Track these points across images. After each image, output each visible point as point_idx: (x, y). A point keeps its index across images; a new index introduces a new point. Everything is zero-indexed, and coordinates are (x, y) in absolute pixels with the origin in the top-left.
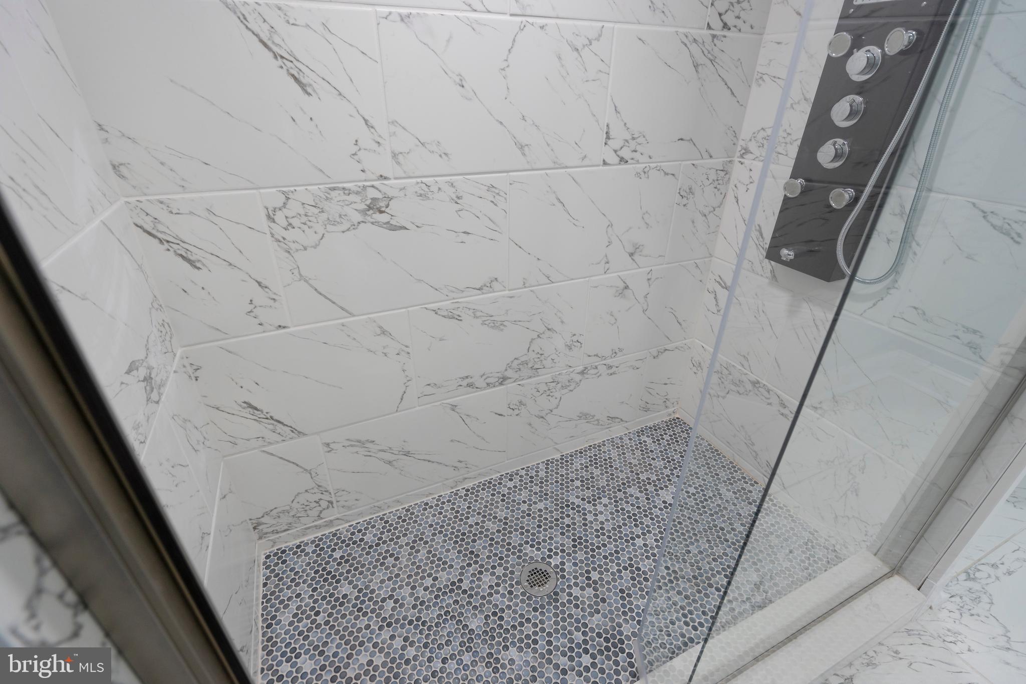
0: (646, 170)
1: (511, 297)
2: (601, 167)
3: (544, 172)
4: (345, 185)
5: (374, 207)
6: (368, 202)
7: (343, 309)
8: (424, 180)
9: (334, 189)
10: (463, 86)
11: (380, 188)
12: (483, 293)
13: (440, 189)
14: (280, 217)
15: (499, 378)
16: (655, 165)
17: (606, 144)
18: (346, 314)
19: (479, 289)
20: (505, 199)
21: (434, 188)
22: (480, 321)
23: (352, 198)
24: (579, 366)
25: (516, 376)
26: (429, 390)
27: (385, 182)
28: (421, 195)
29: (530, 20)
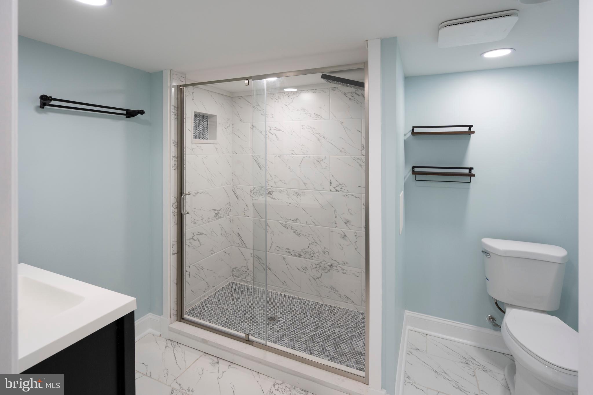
0: (347, 195)
1: (302, 226)
2: (329, 192)
3: (312, 191)
5: (270, 193)
7: (260, 216)
8: (281, 188)
9: (262, 188)
11: (272, 189)
12: (294, 222)
13: (284, 191)
14: (252, 192)
15: (299, 254)
16: (351, 193)
17: (330, 185)
18: (261, 218)
19: (293, 221)
21: (283, 191)
22: (293, 231)
24: (329, 263)
25: (304, 256)
26: (277, 249)
28: (280, 192)
29: (306, 156)
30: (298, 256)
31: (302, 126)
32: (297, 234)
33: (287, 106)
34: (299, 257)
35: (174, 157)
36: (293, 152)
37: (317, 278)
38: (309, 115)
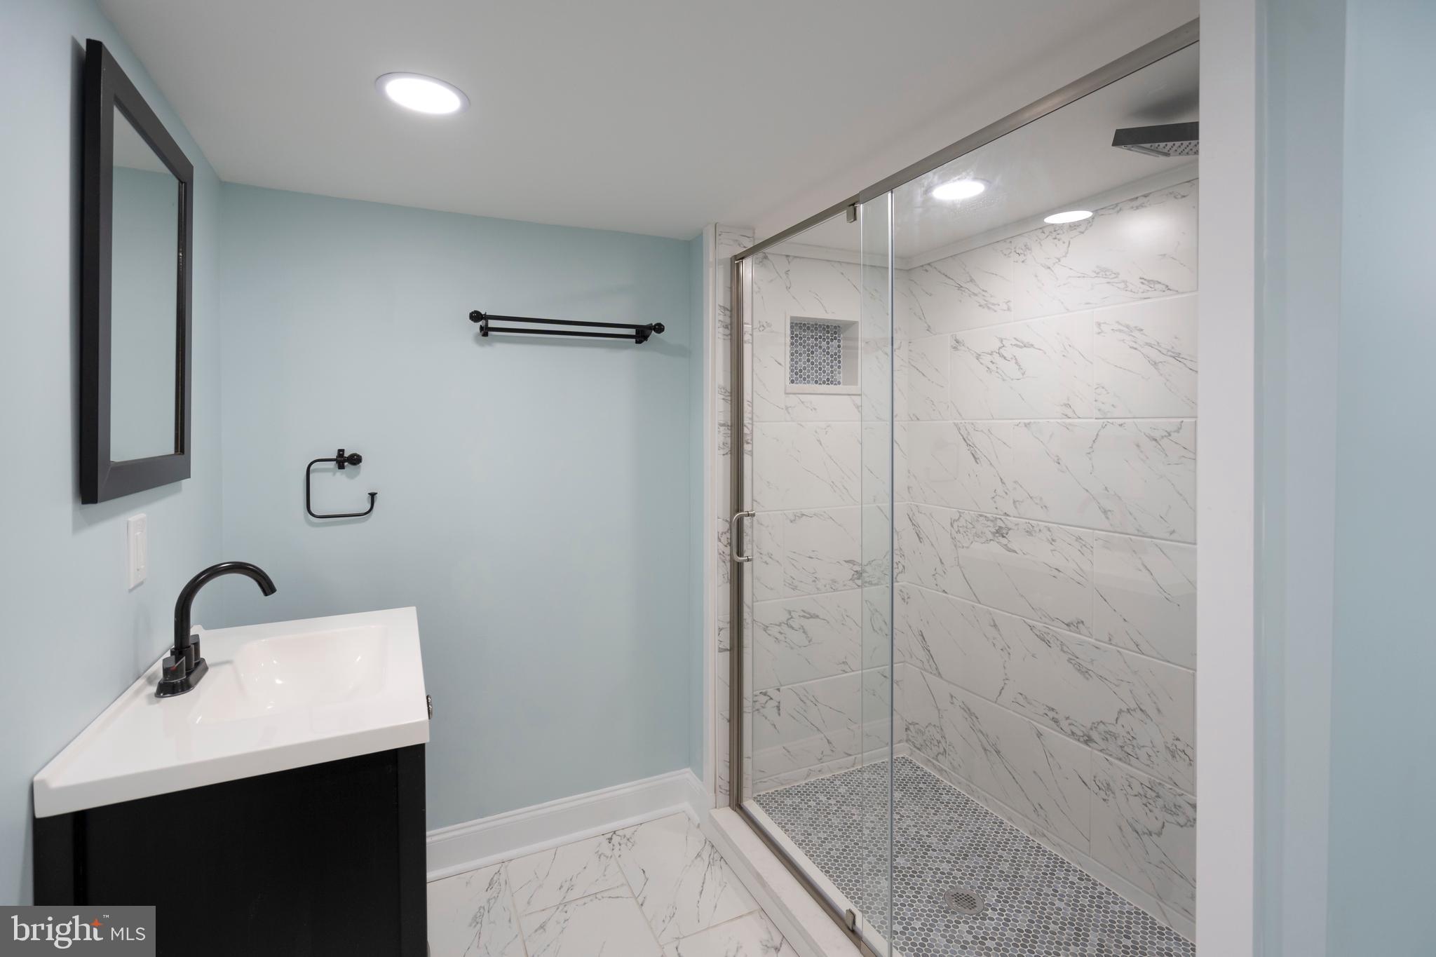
1: (1097, 648)
3: (1127, 536)
4: (988, 515)
5: (1000, 532)
6: (997, 528)
7: (975, 596)
8: (1031, 522)
9: (981, 516)
10: (1059, 463)
11: (1004, 520)
12: (1070, 631)
13: (1040, 530)
14: (955, 525)
15: (1085, 735)
18: (977, 601)
19: (1067, 625)
20: (1092, 551)
21: (1037, 529)
22: (1065, 656)
23: (989, 523)
25: (1103, 745)
26: (1020, 700)
27: (1008, 518)
28: (1028, 532)
29: (1109, 420)
30: (1082, 739)
31: (1099, 324)
32: (1082, 673)
33: (1049, 268)
34: (1086, 742)
35: (723, 425)
36: (1070, 414)
37: (1146, 831)
38: (1122, 286)
